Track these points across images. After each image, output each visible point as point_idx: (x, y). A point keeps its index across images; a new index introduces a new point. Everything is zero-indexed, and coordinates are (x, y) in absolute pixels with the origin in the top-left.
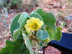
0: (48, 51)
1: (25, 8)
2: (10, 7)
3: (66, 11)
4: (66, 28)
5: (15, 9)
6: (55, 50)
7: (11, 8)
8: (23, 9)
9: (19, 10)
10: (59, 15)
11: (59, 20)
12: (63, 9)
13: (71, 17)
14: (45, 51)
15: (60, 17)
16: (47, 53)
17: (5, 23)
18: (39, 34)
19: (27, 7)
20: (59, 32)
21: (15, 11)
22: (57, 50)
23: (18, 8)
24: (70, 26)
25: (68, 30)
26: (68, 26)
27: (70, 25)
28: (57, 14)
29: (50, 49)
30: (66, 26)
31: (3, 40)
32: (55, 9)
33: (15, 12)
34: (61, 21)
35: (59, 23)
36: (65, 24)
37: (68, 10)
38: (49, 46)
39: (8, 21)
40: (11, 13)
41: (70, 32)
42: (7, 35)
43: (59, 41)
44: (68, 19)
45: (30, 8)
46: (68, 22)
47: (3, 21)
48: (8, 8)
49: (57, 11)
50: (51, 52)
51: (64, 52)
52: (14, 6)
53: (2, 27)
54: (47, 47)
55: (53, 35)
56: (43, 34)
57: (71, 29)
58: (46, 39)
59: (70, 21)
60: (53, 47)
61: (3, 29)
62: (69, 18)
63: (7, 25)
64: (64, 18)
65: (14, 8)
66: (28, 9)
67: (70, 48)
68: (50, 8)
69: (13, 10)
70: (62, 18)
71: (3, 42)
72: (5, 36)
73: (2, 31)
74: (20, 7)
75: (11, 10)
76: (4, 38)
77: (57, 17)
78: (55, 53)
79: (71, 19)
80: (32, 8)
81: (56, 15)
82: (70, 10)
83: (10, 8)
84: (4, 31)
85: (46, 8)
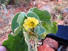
0: (46, 42)
1: (22, 3)
2: (8, 2)
3: (63, 3)
4: (63, 20)
5: (13, 4)
6: (52, 41)
7: (9, 4)
8: (20, 4)
9: (16, 6)
10: (56, 8)
11: (56, 13)
12: (59, 2)
13: (67, 9)
14: (44, 42)
15: (57, 10)
16: (45, 44)
17: (5, 19)
18: (37, 30)
19: (24, 2)
20: (55, 26)
21: (13, 6)
22: (54, 41)
23: (15, 3)
24: (66, 19)
25: (64, 22)
26: (64, 19)
27: (66, 17)
28: (53, 7)
29: (48, 40)
30: (62, 19)
31: (5, 35)
32: (52, 2)
33: (13, 8)
34: (58, 14)
35: (56, 16)
36: (61, 17)
37: (65, 2)
38: (47, 38)
39: (8, 17)
40: (10, 8)
41: (66, 24)
42: (8, 30)
43: (55, 34)
44: (64, 12)
45: (27, 2)
46: (64, 15)
47: (3, 17)
48: (6, 4)
49: (54, 4)
50: (49, 43)
51: (60, 42)
52: (11, 1)
53: (3, 23)
54: (46, 39)
55: (49, 29)
56: (40, 29)
57: (67, 21)
58: (43, 34)
59: (67, 13)
60: (50, 38)
61: (4, 25)
62: (66, 11)
63: (7, 21)
64: (61, 11)
65: (11, 3)
66: (26, 4)
67: (66, 39)
68: (47, 2)
69: (11, 6)
70: (59, 11)
71: (6, 37)
72: (6, 31)
73: (4, 27)
74: (17, 2)
75: (9, 6)
76: (6, 32)
77: (54, 10)
78: (52, 44)
79: (67, 12)
80: (29, 3)
81: (53, 9)
82: (66, 2)
83: (7, 4)
84: (5, 27)
85: (43, 1)
